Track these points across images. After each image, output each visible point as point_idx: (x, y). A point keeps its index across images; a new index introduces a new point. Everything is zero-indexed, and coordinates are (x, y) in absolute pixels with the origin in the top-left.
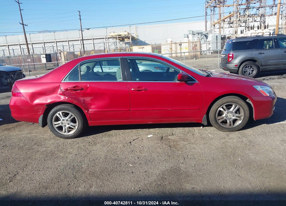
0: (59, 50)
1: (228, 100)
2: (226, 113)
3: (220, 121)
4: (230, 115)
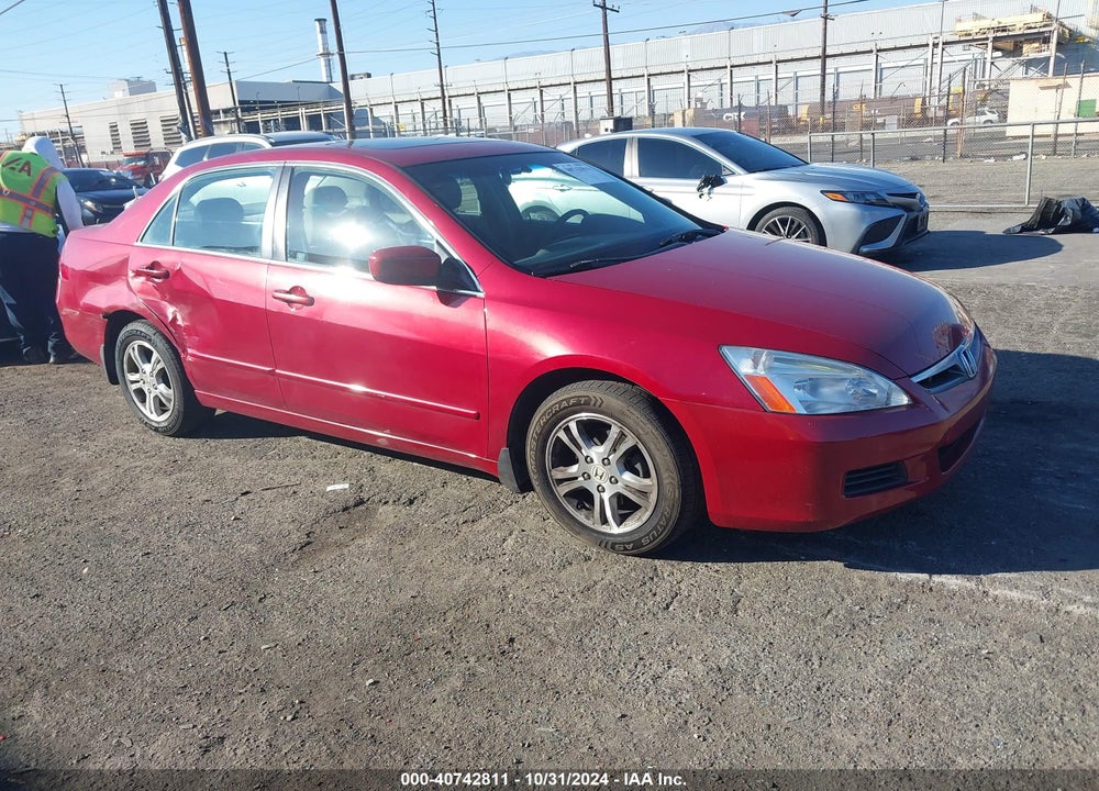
0: (698, 100)
1: (583, 399)
2: (581, 459)
3: (563, 490)
4: (600, 473)
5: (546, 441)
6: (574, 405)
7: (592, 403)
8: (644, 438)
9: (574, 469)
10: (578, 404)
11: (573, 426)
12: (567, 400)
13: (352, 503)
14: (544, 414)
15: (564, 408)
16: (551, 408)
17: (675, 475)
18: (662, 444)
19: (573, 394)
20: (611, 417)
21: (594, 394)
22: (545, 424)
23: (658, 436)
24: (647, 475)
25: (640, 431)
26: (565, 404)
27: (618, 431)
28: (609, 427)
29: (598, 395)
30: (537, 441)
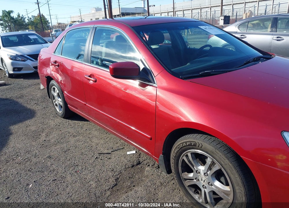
1: (193, 143)
2: (194, 171)
3: (187, 183)
4: (203, 179)
5: (178, 160)
6: (189, 145)
7: (197, 145)
8: (225, 166)
9: (191, 175)
10: (190, 145)
11: (189, 155)
12: (186, 142)
13: (135, 164)
14: (176, 148)
15: (185, 146)
16: (179, 145)
17: (242, 189)
18: (235, 171)
19: (188, 140)
20: (207, 153)
21: (198, 141)
22: (177, 152)
23: (232, 167)
24: (227, 184)
25: (222, 163)
26: (184, 144)
27: (211, 160)
28: (207, 158)
29: (200, 142)
30: (174, 160)
